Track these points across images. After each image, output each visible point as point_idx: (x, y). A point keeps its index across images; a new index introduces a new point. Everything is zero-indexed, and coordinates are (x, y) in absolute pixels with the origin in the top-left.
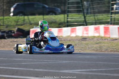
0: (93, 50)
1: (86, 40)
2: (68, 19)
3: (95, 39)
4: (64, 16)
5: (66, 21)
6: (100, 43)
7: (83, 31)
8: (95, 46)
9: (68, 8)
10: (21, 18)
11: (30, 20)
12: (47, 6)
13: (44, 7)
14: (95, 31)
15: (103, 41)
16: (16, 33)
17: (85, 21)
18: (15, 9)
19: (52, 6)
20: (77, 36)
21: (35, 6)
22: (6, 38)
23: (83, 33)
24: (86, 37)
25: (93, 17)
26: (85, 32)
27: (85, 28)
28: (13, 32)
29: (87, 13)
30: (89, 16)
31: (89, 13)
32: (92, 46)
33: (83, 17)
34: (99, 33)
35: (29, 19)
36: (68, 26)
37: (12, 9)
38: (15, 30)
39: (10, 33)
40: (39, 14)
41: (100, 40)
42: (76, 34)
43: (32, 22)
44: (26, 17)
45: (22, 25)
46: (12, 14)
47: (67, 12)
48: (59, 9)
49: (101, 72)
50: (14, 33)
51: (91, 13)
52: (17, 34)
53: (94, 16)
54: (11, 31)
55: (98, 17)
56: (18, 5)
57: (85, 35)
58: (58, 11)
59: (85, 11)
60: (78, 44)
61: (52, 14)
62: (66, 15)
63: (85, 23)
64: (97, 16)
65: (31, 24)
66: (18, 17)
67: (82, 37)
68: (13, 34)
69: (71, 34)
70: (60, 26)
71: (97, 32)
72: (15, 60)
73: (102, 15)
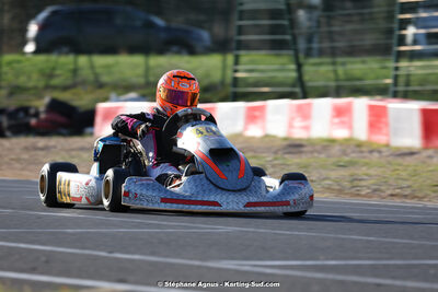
0: (328, 188)
1: (301, 152)
2: (236, 71)
3: (336, 149)
4: (224, 62)
5: (229, 80)
6: (352, 164)
7: (292, 119)
8: (333, 175)
9: (241, 30)
10: (64, 61)
11: (98, 70)
12: (159, 22)
13: (150, 25)
14: (336, 120)
15: (364, 157)
16: (43, 116)
17: (300, 81)
18: (43, 28)
19: (178, 22)
20: (267, 136)
21: (119, 21)
22: (8, 133)
23: (291, 126)
24: (300, 140)
25: (330, 68)
26: (298, 123)
27: (300, 108)
28: (32, 111)
29: (309, 54)
30: (315, 64)
31: (315, 52)
32: (325, 173)
33: (293, 67)
34: (350, 127)
35: (92, 67)
36: (235, 97)
37: (33, 29)
38: (41, 104)
39: (21, 115)
41: (354, 152)
42: (264, 128)
43: (105, 79)
44: (83, 60)
45: (65, 88)
46: (30, 48)
47: (234, 45)
48: (205, 35)
49: (357, 270)
50: (36, 115)
51: (321, 53)
52: (46, 120)
53: (334, 63)
54: (25, 110)
55: (349, 67)
56: (54, 13)
57: (299, 134)
58: (200, 39)
59: (302, 45)
60: (273, 166)
61: (179, 52)
62: (230, 58)
63: (300, 89)
64: (344, 64)
65: (101, 86)
66: (53, 58)
67: (285, 139)
68: (33, 121)
69: (246, 129)
71: (342, 123)
72: (39, 217)
73: (363, 62)
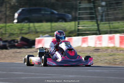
1: (99, 51)
2: (78, 27)
3: (109, 50)
4: (75, 24)
5: (76, 30)
6: (114, 55)
7: (96, 41)
8: (108, 58)
9: (79, 14)
11: (36, 28)
12: (56, 12)
13: (53, 13)
14: (110, 41)
16: (19, 42)
18: (19, 15)
19: (62, 12)
20: (88, 47)
22: (9, 48)
23: (96, 43)
24: (99, 47)
25: (108, 25)
26: (98, 42)
30: (104, 24)
33: (96, 25)
34: (114, 43)
35: (34, 27)
36: (78, 35)
38: (19, 39)
39: (12, 42)
40: (47, 21)
41: (115, 51)
42: (87, 44)
43: (38, 30)
44: (31, 25)
45: (26, 34)
46: (16, 21)
47: (78, 19)
48: (70, 16)
50: (17, 42)
51: (106, 20)
53: (109, 23)
54: (14, 40)
55: (114, 24)
56: (23, 10)
61: (62, 22)
62: (77, 23)
63: (98, 32)
65: (37, 32)
66: (22, 24)
68: (16, 44)
69: (82, 45)
70: (70, 35)
